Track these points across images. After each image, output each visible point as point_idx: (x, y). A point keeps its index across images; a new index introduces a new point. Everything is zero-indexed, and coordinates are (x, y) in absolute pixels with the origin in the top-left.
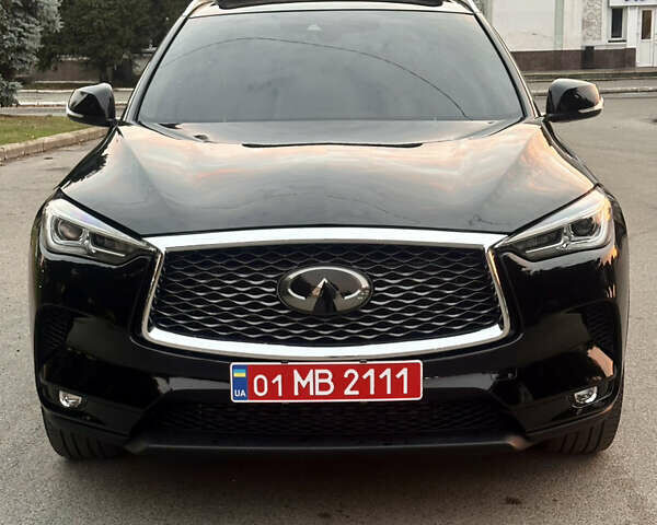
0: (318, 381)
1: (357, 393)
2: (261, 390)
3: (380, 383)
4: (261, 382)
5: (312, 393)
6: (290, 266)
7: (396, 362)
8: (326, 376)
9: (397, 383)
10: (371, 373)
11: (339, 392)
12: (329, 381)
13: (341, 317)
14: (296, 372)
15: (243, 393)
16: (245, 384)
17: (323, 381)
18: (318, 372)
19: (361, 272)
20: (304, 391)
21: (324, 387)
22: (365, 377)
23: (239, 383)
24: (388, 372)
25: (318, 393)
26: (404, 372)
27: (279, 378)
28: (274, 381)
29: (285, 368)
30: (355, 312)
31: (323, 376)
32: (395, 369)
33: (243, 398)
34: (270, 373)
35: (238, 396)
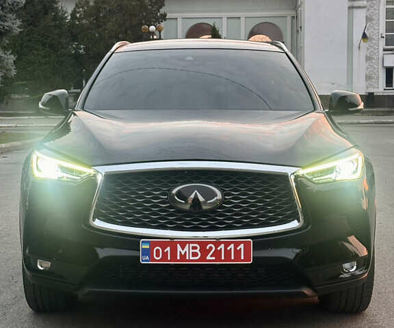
0: (191, 251)
1: (214, 258)
2: (158, 256)
3: (228, 253)
4: (158, 251)
5: (187, 258)
6: (176, 184)
7: (236, 241)
8: (196, 248)
9: (238, 253)
10: (222, 246)
11: (203, 258)
12: (197, 251)
13: (205, 213)
14: (178, 245)
15: (147, 258)
16: (148, 252)
17: (194, 251)
18: (191, 245)
19: (217, 187)
20: (183, 257)
21: (195, 254)
22: (219, 249)
23: (146, 252)
24: (232, 246)
25: (191, 258)
26: (242, 246)
27: (168, 249)
28: (165, 251)
29: (172, 243)
30: (213, 211)
31: (194, 248)
32: (237, 245)
33: (147, 261)
34: (163, 246)
35: (144, 260)
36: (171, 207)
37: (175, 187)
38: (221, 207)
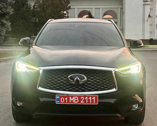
1: (83, 102)
2: (62, 101)
3: (89, 100)
4: (62, 99)
5: (74, 102)
7: (92, 96)
9: (92, 100)
10: (87, 98)
11: (80, 102)
12: (77, 99)
13: (80, 85)
15: (58, 102)
16: (59, 100)
17: (76, 99)
18: (75, 97)
19: (85, 75)
20: (72, 102)
21: (76, 101)
22: (85, 99)
23: (58, 99)
24: (90, 98)
26: (94, 98)
27: (66, 98)
29: (68, 96)
30: (83, 84)
32: (92, 97)
36: (67, 83)
37: (69, 75)
38: (87, 83)
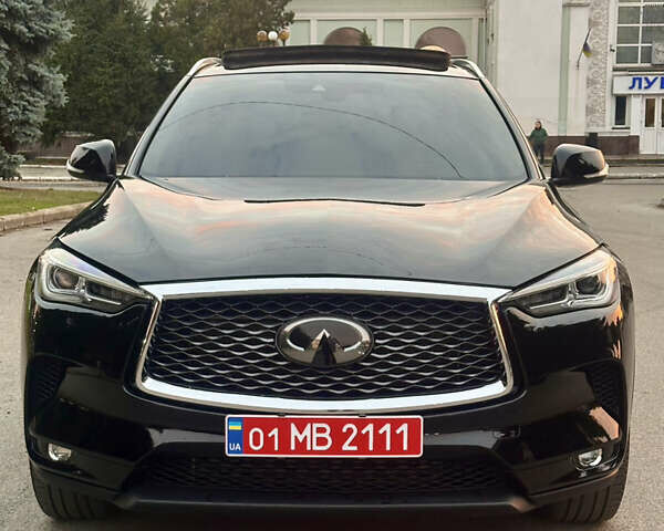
0: (316, 435)
1: (355, 448)
2: (256, 443)
3: (380, 439)
4: (256, 434)
5: (309, 448)
6: (288, 316)
7: (396, 418)
8: (323, 430)
9: (397, 439)
10: (370, 428)
11: (336, 448)
12: (326, 435)
13: (340, 370)
14: (293, 426)
15: (238, 447)
16: (239, 437)
17: (320, 435)
18: (316, 426)
19: (362, 324)
20: (301, 446)
21: (322, 441)
22: (364, 432)
23: (234, 436)
24: (387, 428)
25: (316, 448)
26: (404, 428)
27: (275, 432)
28: (270, 435)
29: (282, 421)
30: (355, 365)
31: (321, 430)
32: (395, 424)
33: (238, 452)
34: (267, 426)
35: (232, 450)
36: (279, 358)
37: (289, 322)
38: (369, 360)
